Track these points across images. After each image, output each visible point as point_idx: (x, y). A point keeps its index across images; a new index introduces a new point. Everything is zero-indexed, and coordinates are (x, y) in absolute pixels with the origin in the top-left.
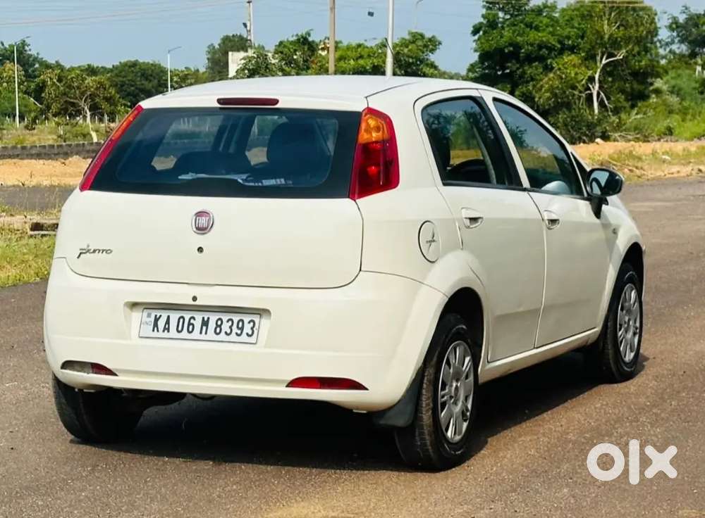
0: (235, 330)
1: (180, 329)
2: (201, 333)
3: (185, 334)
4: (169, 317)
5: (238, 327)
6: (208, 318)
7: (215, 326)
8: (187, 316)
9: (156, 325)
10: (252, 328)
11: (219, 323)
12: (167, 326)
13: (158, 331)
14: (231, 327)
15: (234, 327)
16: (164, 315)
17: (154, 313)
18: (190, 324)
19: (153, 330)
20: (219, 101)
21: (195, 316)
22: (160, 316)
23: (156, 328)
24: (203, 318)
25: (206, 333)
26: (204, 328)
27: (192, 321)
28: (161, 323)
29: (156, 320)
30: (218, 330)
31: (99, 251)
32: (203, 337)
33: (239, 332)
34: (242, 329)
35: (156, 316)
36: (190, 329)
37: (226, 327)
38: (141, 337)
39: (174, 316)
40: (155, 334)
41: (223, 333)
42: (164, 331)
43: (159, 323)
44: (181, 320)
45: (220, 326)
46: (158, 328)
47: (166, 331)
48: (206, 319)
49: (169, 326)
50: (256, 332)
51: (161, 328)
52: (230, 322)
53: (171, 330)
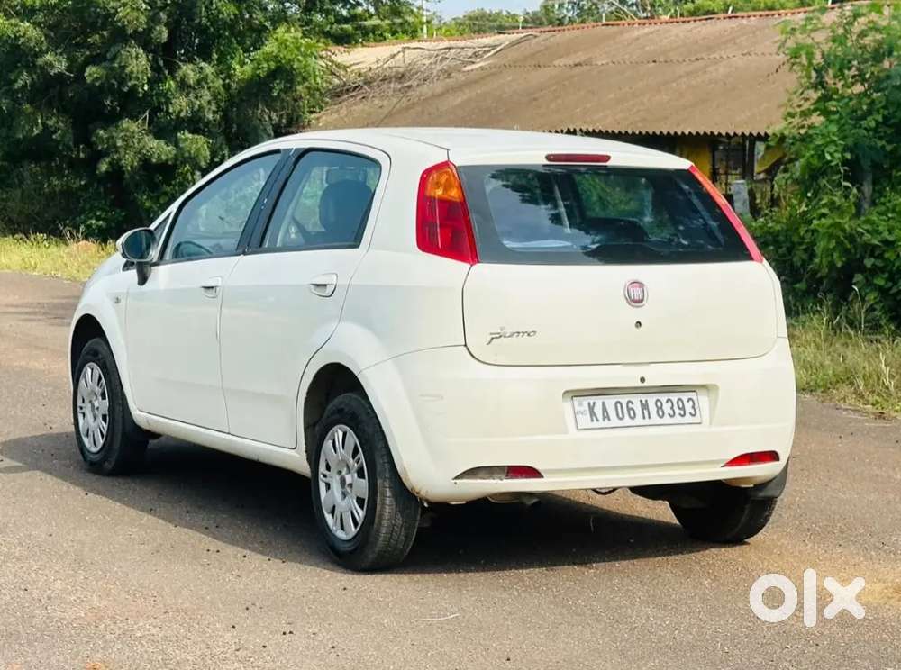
0: (677, 411)
1: (621, 416)
2: (644, 418)
3: (627, 421)
4: (603, 403)
5: (679, 407)
6: (646, 401)
7: (656, 409)
8: (624, 399)
9: (592, 413)
10: (693, 407)
11: (659, 404)
12: (606, 415)
13: (598, 420)
14: (672, 408)
15: (675, 407)
16: (599, 401)
17: (586, 401)
18: (629, 409)
19: (592, 421)
20: (548, 158)
21: (631, 400)
22: (594, 403)
23: (594, 419)
24: (641, 401)
25: (649, 417)
26: (646, 412)
27: (630, 405)
28: (598, 410)
29: (591, 409)
30: (660, 413)
31: (519, 333)
32: (647, 421)
33: (682, 412)
34: (683, 408)
35: (589, 404)
36: (632, 415)
37: (667, 408)
38: (581, 429)
39: (610, 402)
40: (595, 424)
41: (666, 416)
42: (604, 420)
43: (595, 410)
44: (619, 405)
45: (661, 408)
46: (596, 418)
47: (606, 420)
48: (644, 402)
50: (697, 410)
51: (600, 417)
52: (670, 403)
53: (611, 418)
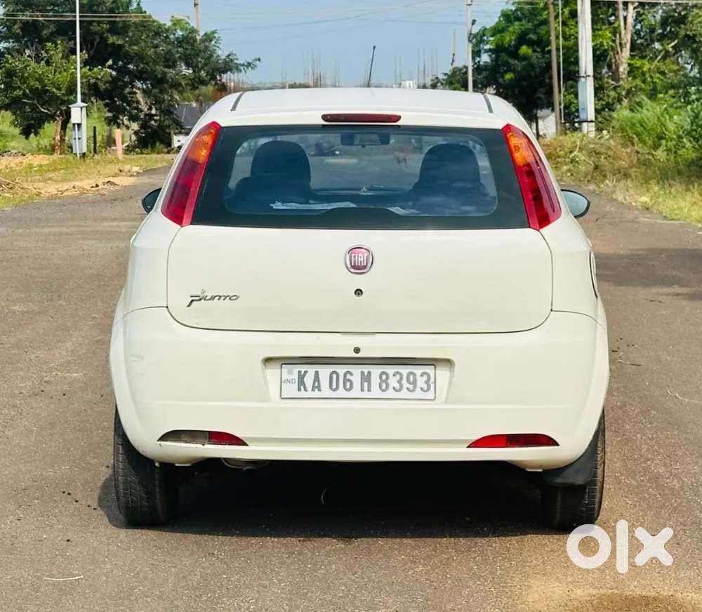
0: (405, 384)
1: (334, 386)
2: (362, 390)
3: (341, 392)
4: (317, 373)
5: (408, 381)
6: (369, 373)
7: (379, 381)
8: (341, 370)
9: (301, 383)
10: (427, 382)
11: (384, 377)
12: (316, 385)
13: (306, 390)
14: (399, 382)
15: (404, 382)
16: (311, 370)
17: (296, 369)
18: (345, 380)
19: (299, 390)
20: (325, 117)
21: (351, 370)
22: (306, 372)
23: (302, 387)
24: (362, 372)
25: (369, 390)
26: (366, 384)
27: (348, 377)
28: (309, 380)
29: (301, 377)
30: (384, 386)
31: (220, 296)
32: (366, 394)
33: (411, 387)
34: (414, 383)
35: (300, 372)
36: (348, 387)
37: (393, 382)
38: (285, 398)
39: (325, 371)
40: (303, 394)
41: (391, 390)
42: (313, 390)
43: (306, 379)
44: (335, 376)
45: (386, 381)
46: (305, 387)
47: (316, 390)
48: (366, 374)
49: (319, 384)
50: (432, 386)
51: (309, 386)
52: (398, 376)
53: (322, 388)
